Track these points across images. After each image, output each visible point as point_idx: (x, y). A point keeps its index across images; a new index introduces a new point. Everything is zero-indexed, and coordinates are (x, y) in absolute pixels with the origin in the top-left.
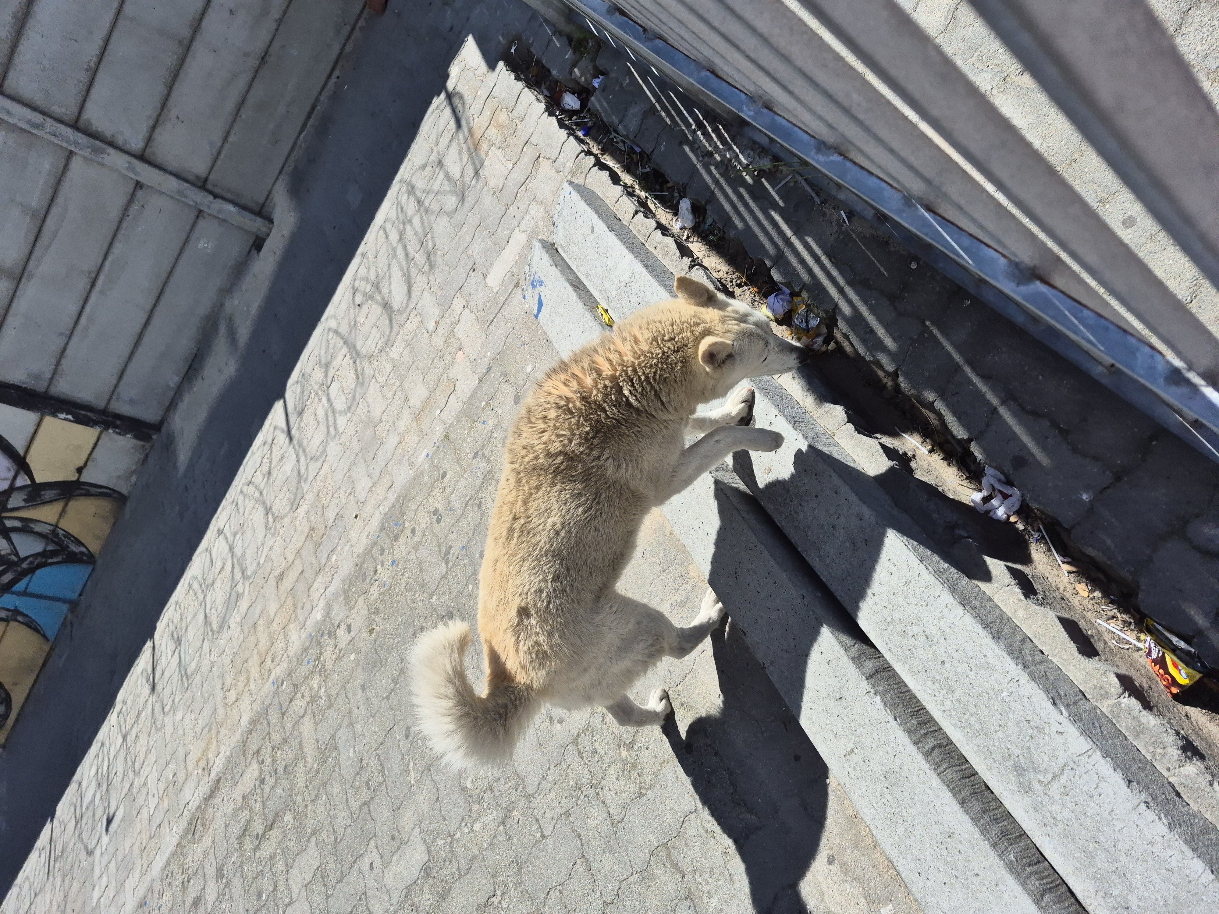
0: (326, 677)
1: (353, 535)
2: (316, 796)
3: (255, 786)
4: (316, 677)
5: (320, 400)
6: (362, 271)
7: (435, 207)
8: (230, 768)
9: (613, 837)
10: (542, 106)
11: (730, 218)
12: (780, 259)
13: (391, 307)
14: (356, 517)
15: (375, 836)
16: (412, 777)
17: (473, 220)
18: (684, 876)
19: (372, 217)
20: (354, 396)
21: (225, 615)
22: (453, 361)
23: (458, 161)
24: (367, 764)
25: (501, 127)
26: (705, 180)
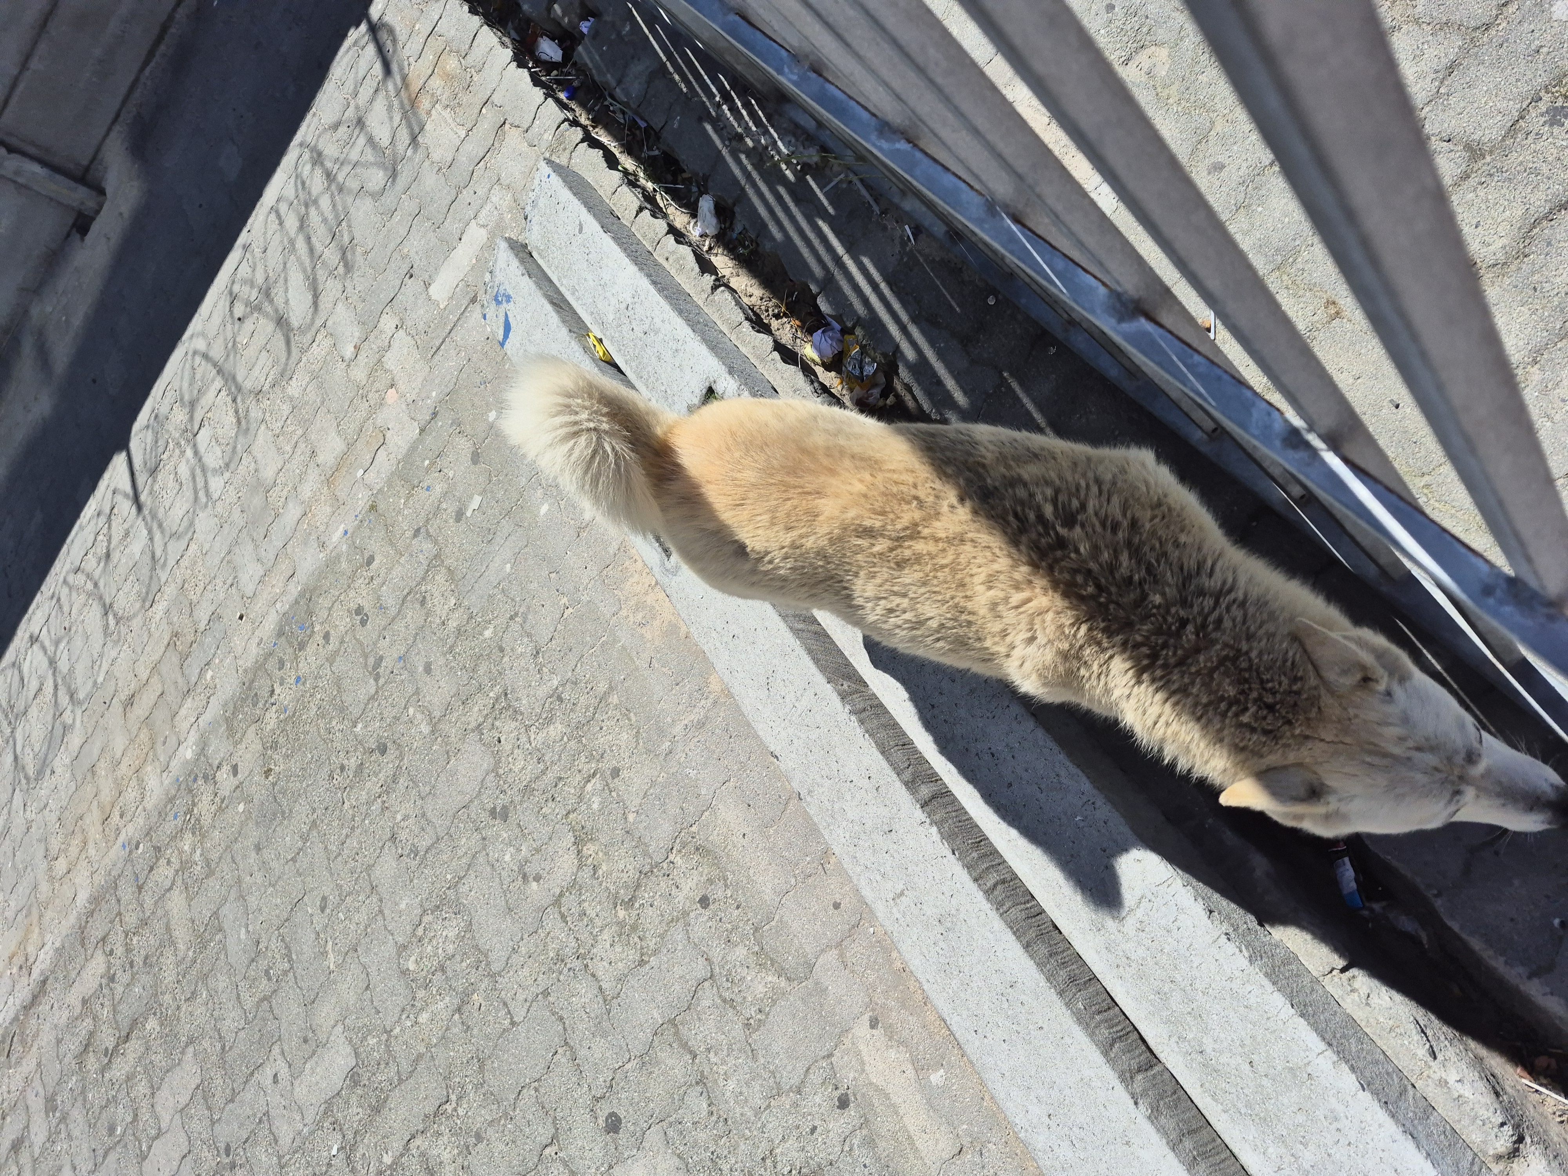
0: (203, 836)
1: (238, 642)
2: (193, 993)
3: (101, 985)
4: (188, 836)
5: (183, 452)
6: (245, 270)
7: (353, 184)
8: (61, 963)
9: (605, 1017)
10: (509, 53)
11: (765, 226)
12: (828, 284)
13: (288, 324)
14: (241, 618)
15: (280, 1039)
16: (332, 960)
17: (409, 206)
18: (695, 1056)
19: (259, 195)
20: (235, 448)
21: (46, 755)
22: (382, 403)
23: (387, 120)
24: (267, 948)
25: (449, 78)
26: (732, 172)
